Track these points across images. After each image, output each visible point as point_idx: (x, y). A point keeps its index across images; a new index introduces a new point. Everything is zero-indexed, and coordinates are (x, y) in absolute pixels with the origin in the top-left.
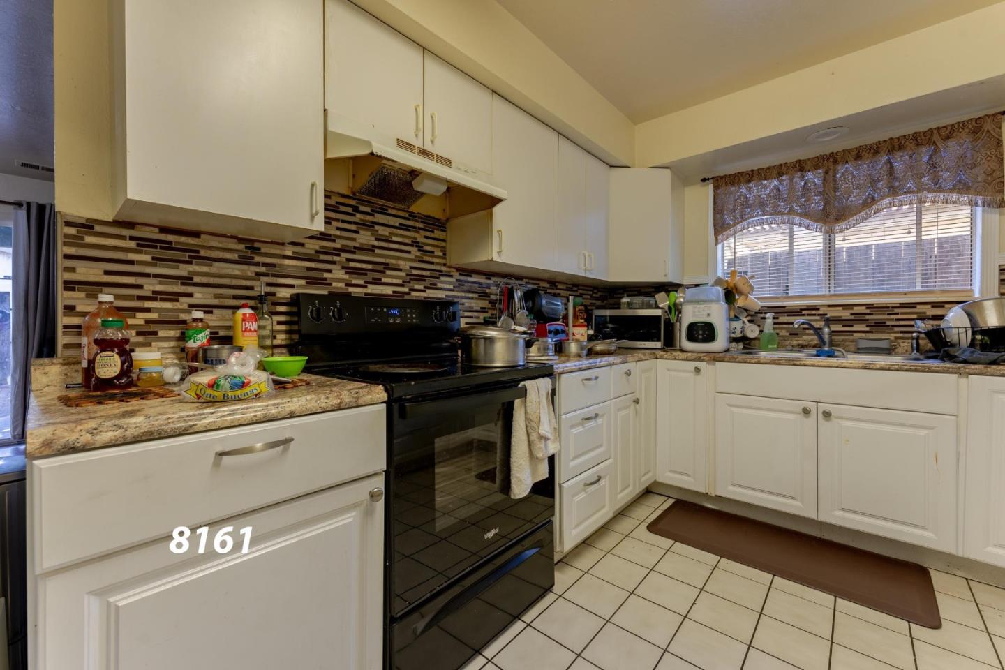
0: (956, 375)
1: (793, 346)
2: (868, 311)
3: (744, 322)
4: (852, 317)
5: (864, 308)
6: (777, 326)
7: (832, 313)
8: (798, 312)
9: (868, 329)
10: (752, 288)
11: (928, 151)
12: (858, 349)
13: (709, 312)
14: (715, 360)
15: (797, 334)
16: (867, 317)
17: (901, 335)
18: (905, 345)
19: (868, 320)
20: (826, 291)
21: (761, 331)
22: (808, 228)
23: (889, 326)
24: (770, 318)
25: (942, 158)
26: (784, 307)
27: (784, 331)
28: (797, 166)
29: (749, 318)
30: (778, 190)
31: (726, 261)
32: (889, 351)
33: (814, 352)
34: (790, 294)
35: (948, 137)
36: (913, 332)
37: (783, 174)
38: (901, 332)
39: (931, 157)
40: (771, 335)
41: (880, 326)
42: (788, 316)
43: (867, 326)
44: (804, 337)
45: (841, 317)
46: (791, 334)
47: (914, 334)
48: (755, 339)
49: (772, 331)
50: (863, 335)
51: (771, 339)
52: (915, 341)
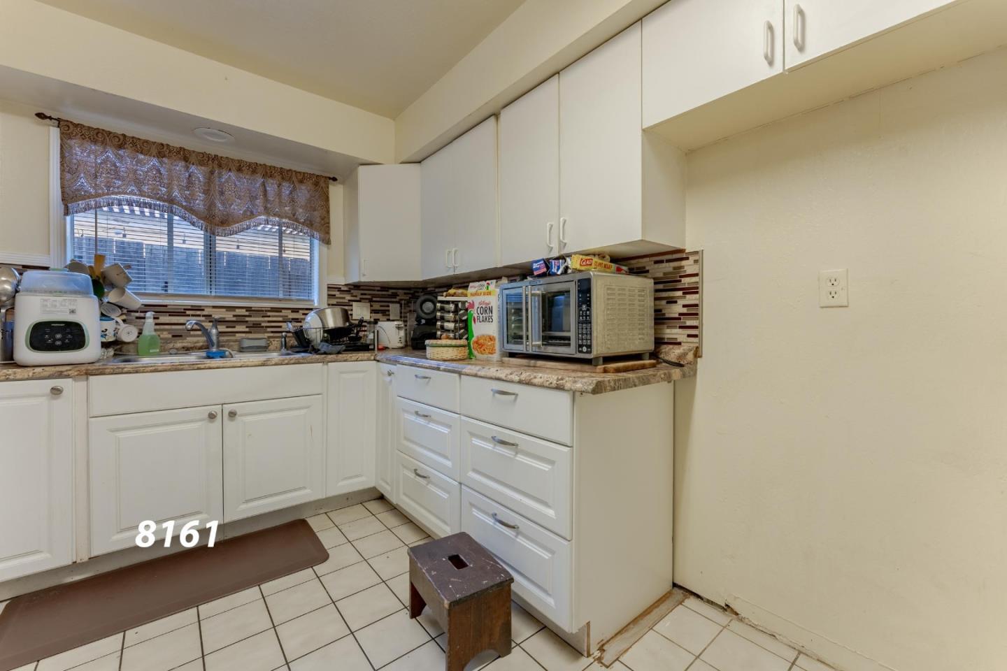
0: (321, 364)
1: (177, 349)
2: (247, 313)
3: (117, 322)
4: (234, 319)
5: (244, 310)
6: (158, 327)
7: (217, 315)
8: (182, 312)
9: (247, 330)
10: (129, 280)
11: (289, 187)
12: (243, 348)
13: (72, 307)
14: (88, 374)
15: (181, 336)
16: (247, 319)
17: (272, 335)
18: (276, 343)
19: (247, 322)
20: (207, 292)
21: (140, 333)
22: (193, 224)
23: (263, 327)
24: (150, 318)
25: (298, 196)
26: (166, 306)
27: (165, 333)
28: (182, 153)
29: (124, 317)
30: (159, 171)
31: (76, 240)
32: (264, 349)
33: (204, 354)
34: (170, 292)
35: (301, 182)
36: (282, 332)
37: (164, 156)
38: (272, 332)
39: (291, 193)
40: (152, 337)
41: (256, 326)
42: (170, 315)
43: (247, 327)
44: (188, 338)
45: (224, 318)
46: (173, 336)
47: (284, 334)
48: (133, 343)
49: (154, 333)
50: (244, 335)
51: (152, 342)
52: (283, 340)
